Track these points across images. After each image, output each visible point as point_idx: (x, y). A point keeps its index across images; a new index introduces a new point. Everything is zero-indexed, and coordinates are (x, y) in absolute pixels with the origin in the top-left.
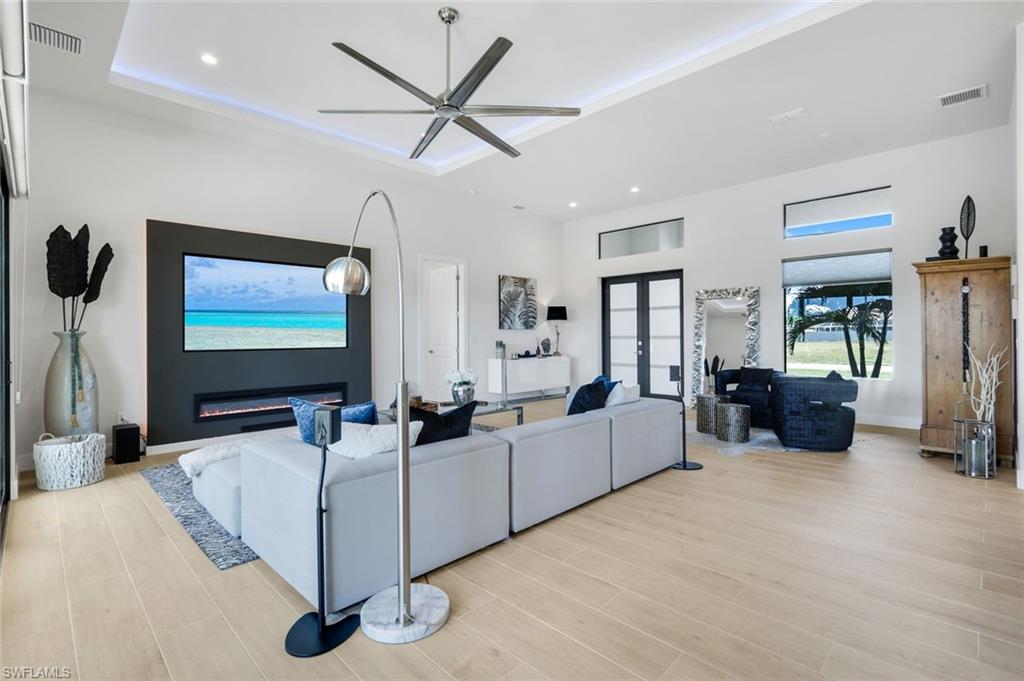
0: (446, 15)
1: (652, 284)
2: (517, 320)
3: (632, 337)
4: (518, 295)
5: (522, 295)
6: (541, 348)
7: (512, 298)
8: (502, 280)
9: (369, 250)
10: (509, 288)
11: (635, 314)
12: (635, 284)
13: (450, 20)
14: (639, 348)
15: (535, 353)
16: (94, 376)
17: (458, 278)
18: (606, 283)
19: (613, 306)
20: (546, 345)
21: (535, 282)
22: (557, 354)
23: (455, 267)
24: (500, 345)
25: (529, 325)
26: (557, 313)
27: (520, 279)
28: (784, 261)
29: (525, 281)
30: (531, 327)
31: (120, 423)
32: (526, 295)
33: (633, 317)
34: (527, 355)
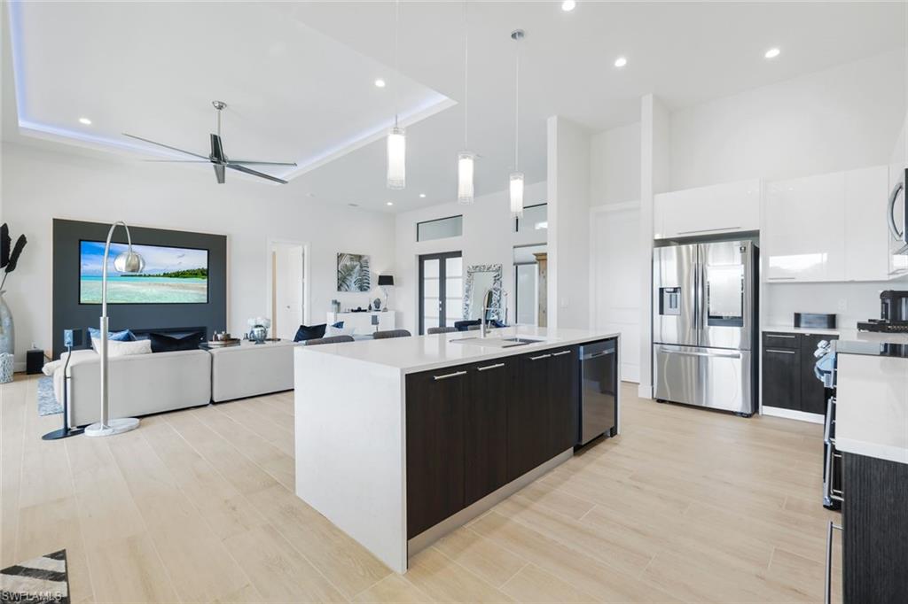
0: (217, 105)
1: (447, 260)
2: (353, 285)
3: (436, 298)
4: (354, 267)
5: (358, 267)
6: (373, 306)
7: (349, 270)
8: (340, 256)
9: (225, 237)
10: (346, 262)
11: (438, 281)
12: (438, 260)
13: (220, 108)
14: (440, 306)
15: (367, 308)
16: (11, 318)
17: (303, 255)
18: (422, 259)
19: (426, 276)
20: (378, 304)
21: (369, 257)
22: (385, 310)
23: (301, 247)
24: (336, 302)
25: (363, 287)
26: (386, 280)
27: (356, 256)
28: (515, 247)
29: (360, 257)
30: (366, 290)
31: (33, 349)
32: (361, 267)
33: (437, 283)
34: (359, 310)
